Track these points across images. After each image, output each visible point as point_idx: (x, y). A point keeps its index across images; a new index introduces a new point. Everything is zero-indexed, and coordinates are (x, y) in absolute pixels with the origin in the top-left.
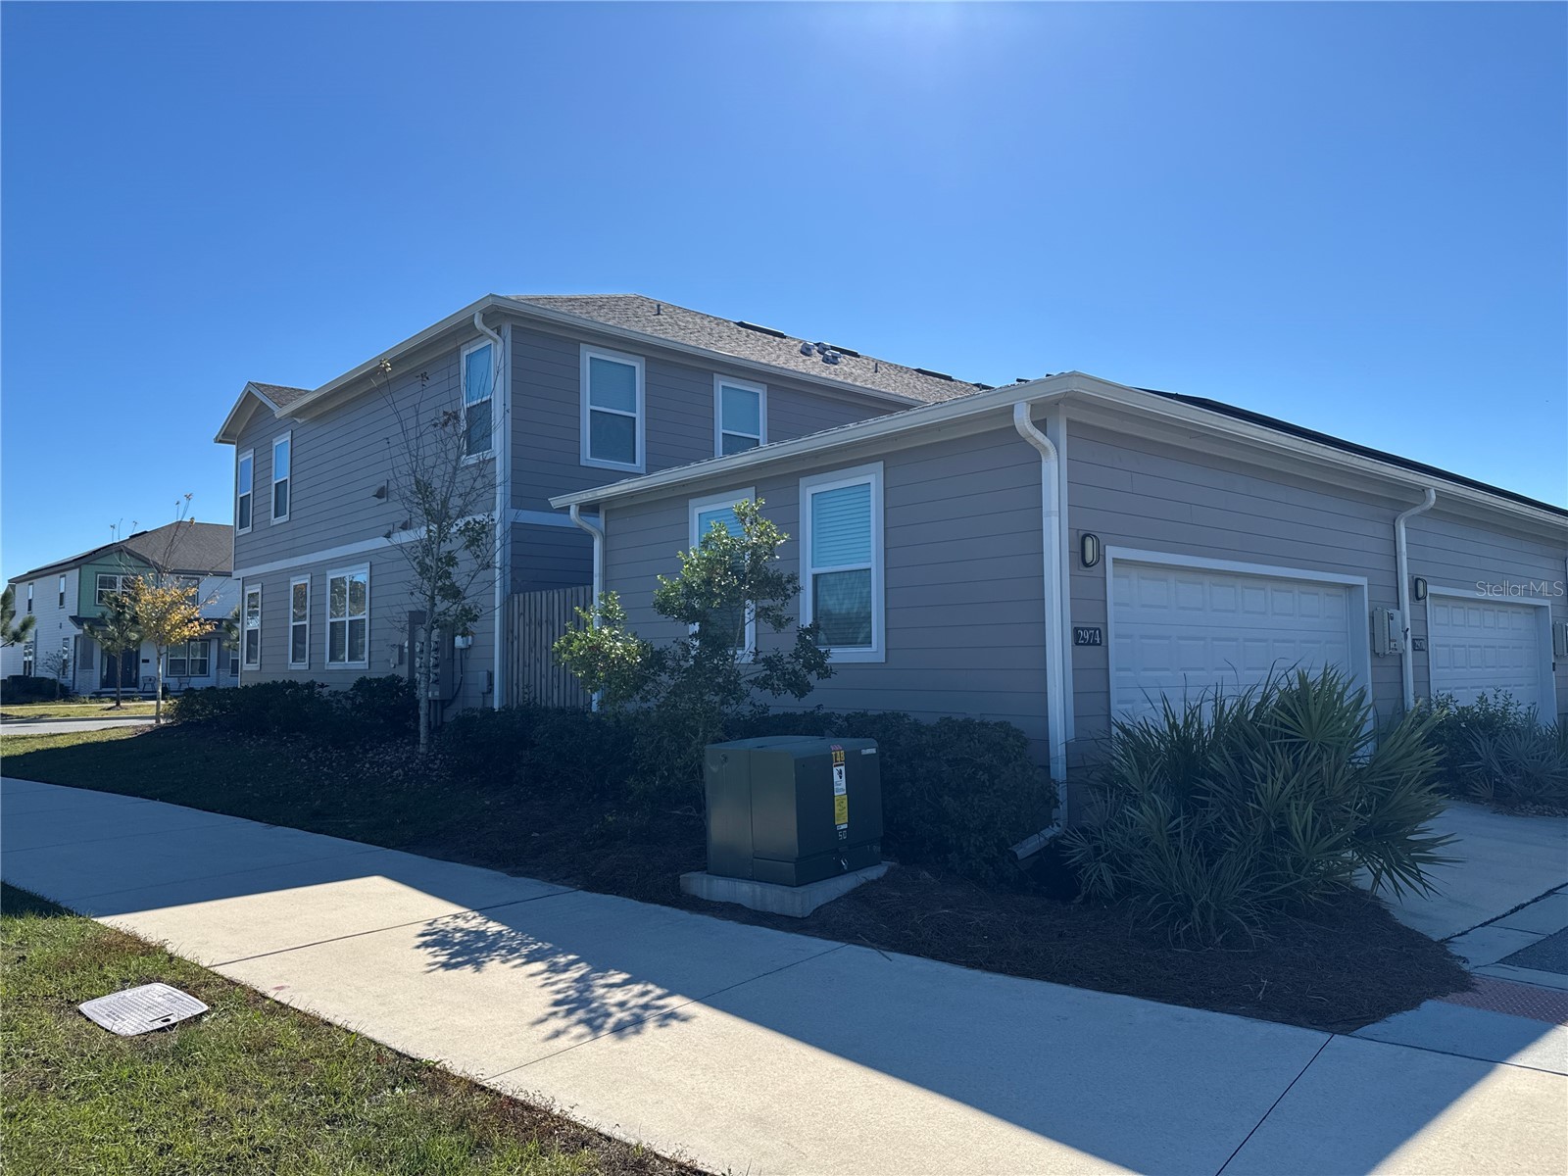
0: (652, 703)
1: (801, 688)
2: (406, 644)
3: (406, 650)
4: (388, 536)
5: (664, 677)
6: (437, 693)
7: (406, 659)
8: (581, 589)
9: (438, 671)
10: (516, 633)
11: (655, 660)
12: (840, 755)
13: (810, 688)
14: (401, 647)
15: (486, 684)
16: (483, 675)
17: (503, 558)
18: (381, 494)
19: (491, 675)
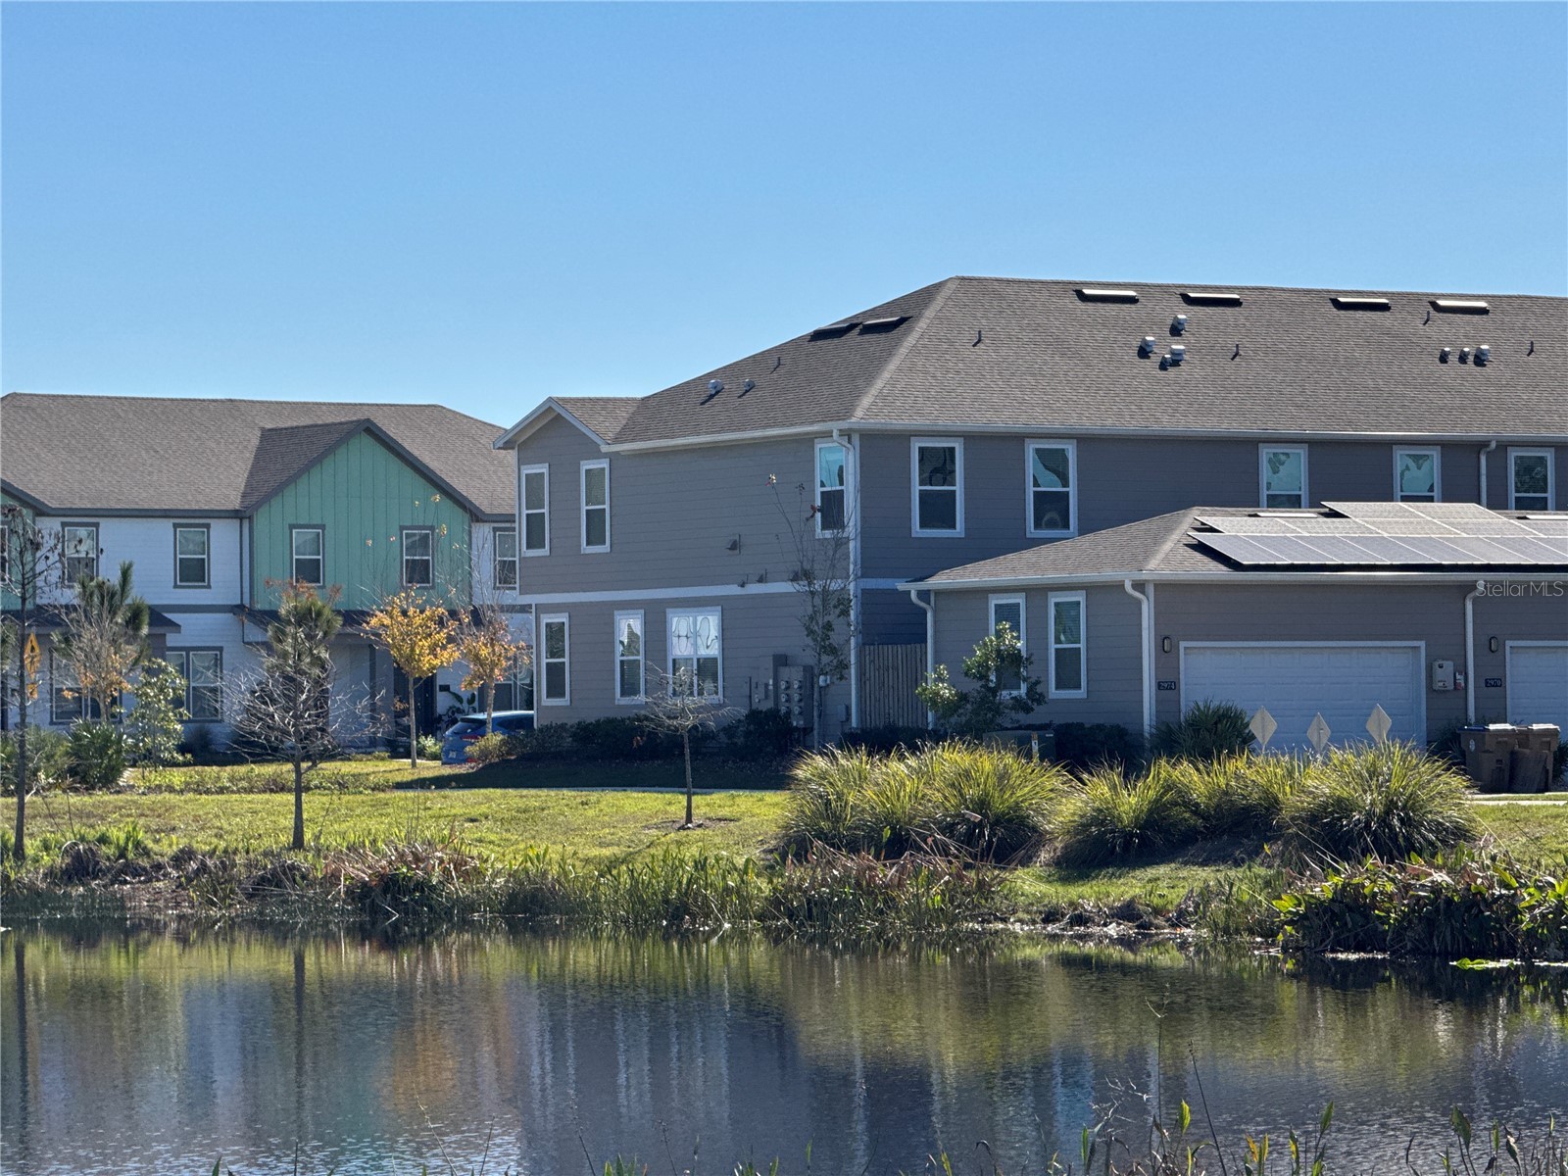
0: (964, 719)
1: (1028, 710)
2: (771, 682)
3: (771, 687)
4: (743, 586)
5: (969, 706)
6: (802, 722)
7: (771, 694)
8: (918, 646)
9: (802, 704)
10: (867, 675)
11: (963, 697)
12: (1036, 736)
13: (1032, 709)
14: (767, 685)
15: (844, 713)
16: (842, 709)
17: (857, 618)
18: (734, 546)
19: (848, 709)
